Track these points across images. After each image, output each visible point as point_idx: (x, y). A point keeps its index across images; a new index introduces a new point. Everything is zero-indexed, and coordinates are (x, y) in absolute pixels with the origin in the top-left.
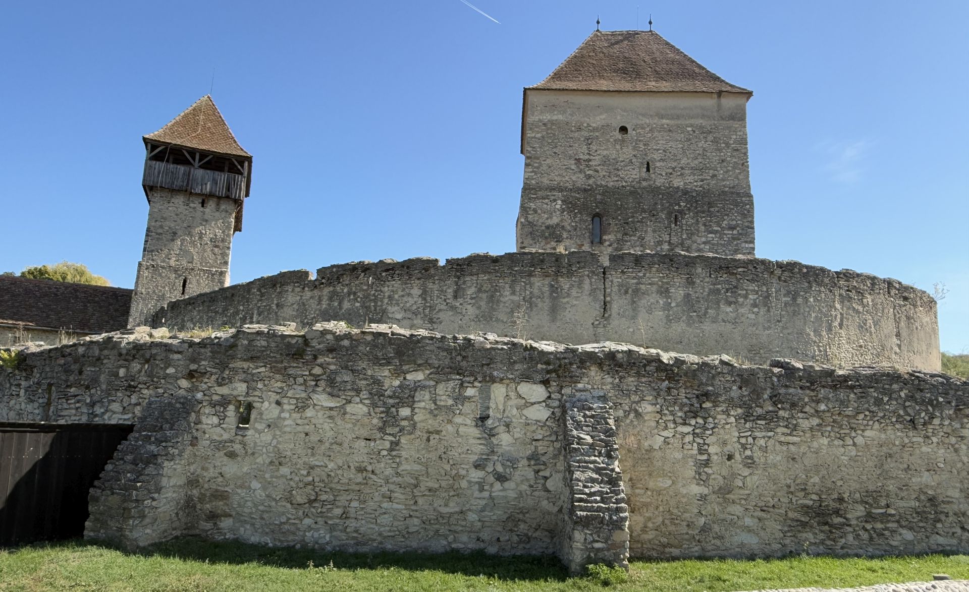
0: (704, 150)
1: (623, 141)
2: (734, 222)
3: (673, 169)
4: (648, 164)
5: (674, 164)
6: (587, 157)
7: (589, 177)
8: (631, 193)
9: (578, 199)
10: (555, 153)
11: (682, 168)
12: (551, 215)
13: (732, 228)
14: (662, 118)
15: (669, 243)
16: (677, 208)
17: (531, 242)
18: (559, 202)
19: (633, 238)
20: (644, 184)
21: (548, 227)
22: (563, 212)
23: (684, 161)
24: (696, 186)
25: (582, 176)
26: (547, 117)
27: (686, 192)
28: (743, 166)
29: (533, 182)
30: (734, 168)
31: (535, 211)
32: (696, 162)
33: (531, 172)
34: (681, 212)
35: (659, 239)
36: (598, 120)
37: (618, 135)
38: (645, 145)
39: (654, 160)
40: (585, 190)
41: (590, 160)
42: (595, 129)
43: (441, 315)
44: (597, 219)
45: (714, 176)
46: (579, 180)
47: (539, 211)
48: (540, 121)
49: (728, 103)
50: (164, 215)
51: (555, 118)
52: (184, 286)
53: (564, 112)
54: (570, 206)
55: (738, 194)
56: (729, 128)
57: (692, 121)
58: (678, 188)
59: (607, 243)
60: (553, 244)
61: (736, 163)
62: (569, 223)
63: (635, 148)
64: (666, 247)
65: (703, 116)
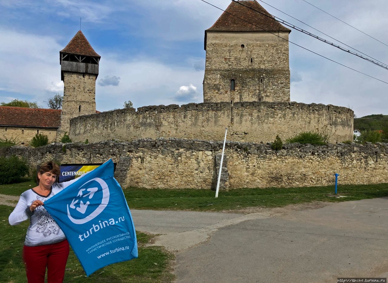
0: (273, 53)
1: (242, 51)
2: (283, 81)
3: (261, 61)
4: (252, 60)
5: (261, 59)
6: (229, 57)
7: (230, 65)
8: (245, 71)
9: (226, 74)
10: (217, 56)
11: (264, 61)
12: (216, 79)
13: (282, 84)
14: (257, 41)
15: (259, 90)
16: (262, 76)
17: (209, 91)
18: (219, 75)
19: (245, 88)
20: (250, 67)
21: (215, 85)
22: (220, 79)
23: (265, 58)
24: (269, 68)
25: (227, 65)
26: (214, 42)
27: (265, 70)
28: (287, 60)
29: (209, 67)
30: (283, 60)
31: (210, 79)
32: (269, 58)
33: (208, 64)
34: (263, 78)
35: (255, 88)
36: (233, 42)
37: (240, 48)
38: (251, 52)
39: (254, 58)
40: (228, 70)
41: (230, 59)
42: (232, 46)
43: (180, 124)
44: (233, 82)
45: (276, 64)
46: (226, 66)
47: (211, 79)
48: (211, 43)
49: (282, 35)
50: (70, 82)
51: (217, 42)
52: (80, 109)
53: (220, 39)
54: (223, 77)
55: (284, 70)
56: (282, 45)
57: (268, 42)
58: (262, 69)
59: (236, 90)
60: (217, 91)
61: (284, 59)
62: (222, 83)
63: (247, 53)
64: (258, 91)
65: (273, 40)
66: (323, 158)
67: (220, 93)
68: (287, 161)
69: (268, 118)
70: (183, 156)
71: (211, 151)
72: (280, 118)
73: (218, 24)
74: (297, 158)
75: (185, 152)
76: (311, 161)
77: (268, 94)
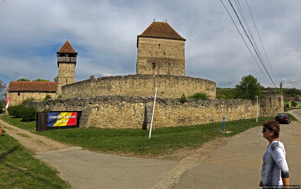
0: (176, 51)
1: (159, 48)
3: (170, 54)
4: (164, 53)
6: (151, 51)
7: (152, 55)
8: (161, 59)
9: (150, 60)
10: (144, 50)
12: (144, 63)
13: (181, 67)
14: (167, 43)
17: (140, 69)
18: (146, 60)
19: (161, 68)
20: (164, 57)
21: (143, 66)
22: (146, 63)
23: (172, 53)
24: (174, 58)
26: (143, 42)
27: (172, 59)
28: (184, 55)
29: (140, 56)
31: (140, 62)
32: (174, 53)
33: (139, 54)
34: (171, 63)
35: (166, 68)
36: (154, 43)
37: (158, 46)
38: (164, 49)
39: (166, 52)
40: (151, 58)
41: (152, 52)
42: (153, 45)
44: (154, 64)
45: (178, 56)
46: (150, 56)
48: (141, 43)
49: (181, 41)
50: (62, 67)
51: (145, 42)
53: (147, 41)
54: (148, 61)
55: (182, 60)
56: (181, 47)
57: (174, 45)
58: (170, 58)
59: (156, 69)
60: (144, 69)
61: (182, 54)
62: (148, 65)
63: (162, 49)
64: (168, 70)
65: (176, 44)
66: (207, 107)
67: (146, 70)
68: (188, 109)
69: (175, 84)
70: (125, 106)
71: (143, 103)
72: (181, 85)
73: (144, 33)
74: (194, 107)
75: (127, 103)
76: (201, 109)
77: (173, 72)
